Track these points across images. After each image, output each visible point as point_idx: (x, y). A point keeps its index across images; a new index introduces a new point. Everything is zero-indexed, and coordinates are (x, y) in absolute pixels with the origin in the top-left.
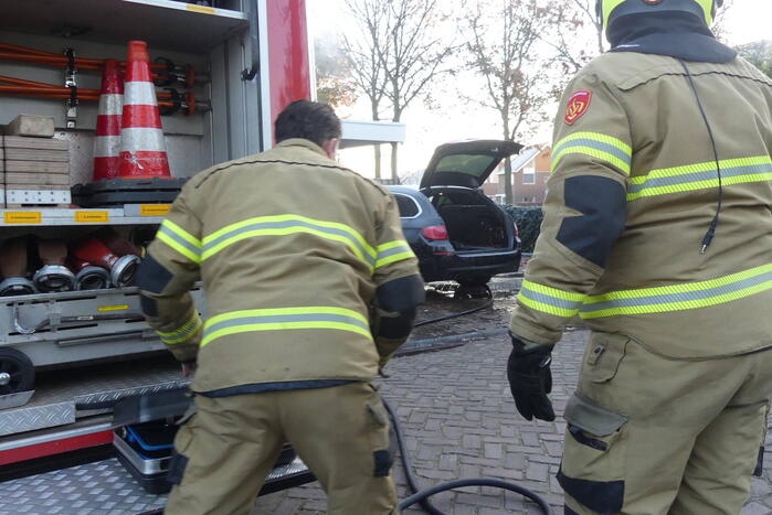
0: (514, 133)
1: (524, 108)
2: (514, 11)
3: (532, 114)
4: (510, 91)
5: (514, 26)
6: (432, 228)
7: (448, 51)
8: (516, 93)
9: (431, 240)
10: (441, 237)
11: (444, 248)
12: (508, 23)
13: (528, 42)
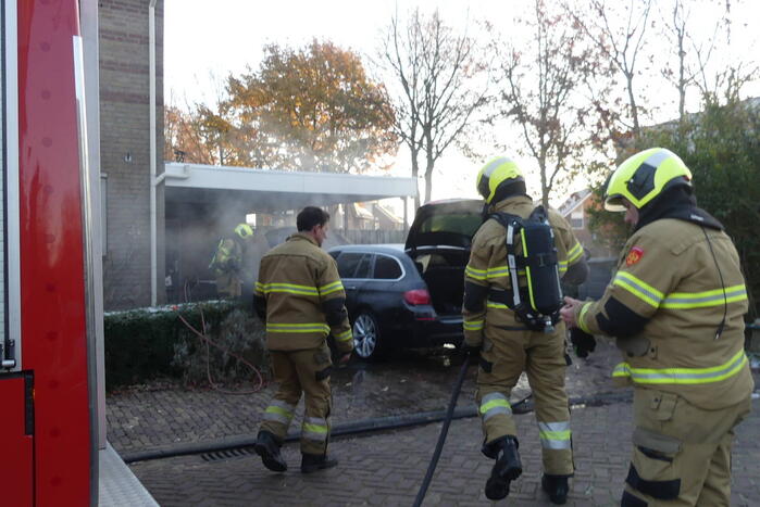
0: (551, 181)
1: (562, 155)
2: (549, 60)
3: (569, 161)
4: (547, 138)
5: (549, 75)
6: (413, 292)
7: (483, 100)
8: (553, 141)
9: (412, 304)
10: (422, 302)
11: (426, 314)
12: (544, 72)
13: (564, 91)
